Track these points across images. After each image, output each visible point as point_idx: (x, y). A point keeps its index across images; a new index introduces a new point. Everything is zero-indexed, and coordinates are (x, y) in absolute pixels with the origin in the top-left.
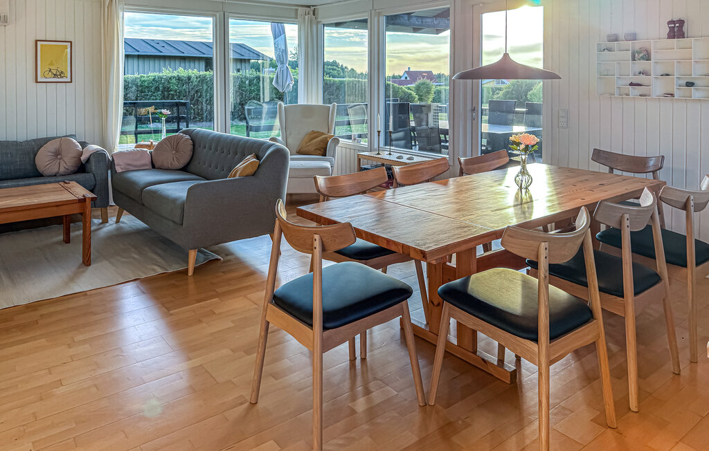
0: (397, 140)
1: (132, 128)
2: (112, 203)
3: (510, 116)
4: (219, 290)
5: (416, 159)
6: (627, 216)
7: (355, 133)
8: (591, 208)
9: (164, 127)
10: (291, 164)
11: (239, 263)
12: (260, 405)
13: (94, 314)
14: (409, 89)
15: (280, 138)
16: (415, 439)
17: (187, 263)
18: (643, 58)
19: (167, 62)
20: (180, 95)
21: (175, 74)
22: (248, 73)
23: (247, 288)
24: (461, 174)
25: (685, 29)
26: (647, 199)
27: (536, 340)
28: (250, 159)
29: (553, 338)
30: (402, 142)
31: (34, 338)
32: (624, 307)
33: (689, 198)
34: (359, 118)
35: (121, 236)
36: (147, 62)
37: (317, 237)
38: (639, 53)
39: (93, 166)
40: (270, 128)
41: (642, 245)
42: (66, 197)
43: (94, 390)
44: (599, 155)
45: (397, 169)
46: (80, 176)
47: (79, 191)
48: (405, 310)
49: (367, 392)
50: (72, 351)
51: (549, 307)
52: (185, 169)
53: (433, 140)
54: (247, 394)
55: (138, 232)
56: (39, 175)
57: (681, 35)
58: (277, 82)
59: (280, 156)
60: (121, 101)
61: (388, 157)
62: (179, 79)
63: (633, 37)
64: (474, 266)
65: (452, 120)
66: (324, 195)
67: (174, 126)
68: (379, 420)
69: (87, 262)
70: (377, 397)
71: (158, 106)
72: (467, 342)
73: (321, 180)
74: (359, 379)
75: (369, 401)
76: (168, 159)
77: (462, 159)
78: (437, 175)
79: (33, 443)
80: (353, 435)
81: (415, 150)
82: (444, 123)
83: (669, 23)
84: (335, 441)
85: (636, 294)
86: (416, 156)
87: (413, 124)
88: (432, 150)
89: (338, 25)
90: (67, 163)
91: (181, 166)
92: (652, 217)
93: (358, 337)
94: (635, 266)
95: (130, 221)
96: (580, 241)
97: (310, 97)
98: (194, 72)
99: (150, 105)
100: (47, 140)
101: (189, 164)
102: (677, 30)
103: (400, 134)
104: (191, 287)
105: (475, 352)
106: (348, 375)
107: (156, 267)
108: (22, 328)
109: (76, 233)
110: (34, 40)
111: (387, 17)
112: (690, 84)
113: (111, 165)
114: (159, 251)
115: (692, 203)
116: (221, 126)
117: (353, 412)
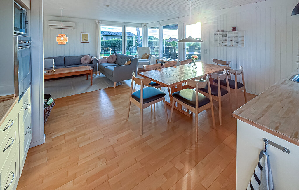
0: (166, 55)
1: (104, 52)
2: (98, 70)
3: (194, 50)
4: (121, 92)
5: (170, 61)
6: (219, 76)
7: (155, 54)
8: (210, 74)
9: (110, 52)
10: (139, 61)
11: (127, 85)
12: (129, 120)
13: (92, 97)
14: (170, 43)
15: (137, 55)
16: (166, 130)
17: (114, 85)
18: (225, 36)
19: (113, 37)
20: (115, 44)
21: (115, 40)
22: (131, 39)
23: (127, 92)
24: (180, 65)
25: (236, 29)
26: (225, 72)
27: (195, 107)
28: (129, 61)
29: (199, 107)
30: (167, 56)
31: (78, 103)
32: (218, 99)
33: (236, 72)
34: (157, 50)
35: (100, 78)
36: (108, 37)
37: (141, 81)
38: (224, 35)
39: (94, 62)
40: (135, 52)
41: (223, 83)
42: (87, 69)
43: (91, 115)
44: (214, 60)
45: (163, 63)
46: (91, 64)
47: (90, 68)
48: (164, 99)
49: (155, 118)
50: (87, 106)
51: (198, 99)
52: (114, 63)
53: (175, 56)
54: (126, 118)
55: (104, 77)
56: (82, 64)
57: (235, 31)
58: (137, 41)
59: (136, 60)
60: (101, 46)
61: (163, 60)
62: (115, 41)
63: (223, 31)
64: (182, 88)
65: (179, 51)
66: (146, 70)
67: (114, 52)
68: (157, 125)
69: (91, 85)
70: (157, 119)
71: (110, 47)
72: (180, 107)
73: (145, 66)
74: (153, 115)
75: (155, 120)
76: (111, 60)
77: (180, 61)
78: (174, 65)
79: (76, 128)
80: (150, 129)
81: (170, 58)
82: (177, 52)
83: (232, 28)
84: (146, 130)
85: (221, 96)
86: (170, 60)
87: (170, 52)
88: (174, 58)
89: (152, 28)
90: (88, 61)
91: (114, 62)
92: (226, 76)
93: (153, 105)
94: (221, 88)
95: (102, 75)
96: (207, 83)
97: (145, 45)
98: (119, 39)
99: (108, 47)
100: (83, 56)
101: (115, 61)
102: (234, 29)
103: (167, 54)
104: (115, 91)
105: (182, 109)
106: (150, 114)
107: (107, 86)
108: (76, 100)
109: (89, 78)
110: (81, 32)
111: (163, 26)
112: (237, 43)
113: (98, 62)
114: (108, 82)
115: (237, 73)
116: (123, 52)
117: (151, 123)
